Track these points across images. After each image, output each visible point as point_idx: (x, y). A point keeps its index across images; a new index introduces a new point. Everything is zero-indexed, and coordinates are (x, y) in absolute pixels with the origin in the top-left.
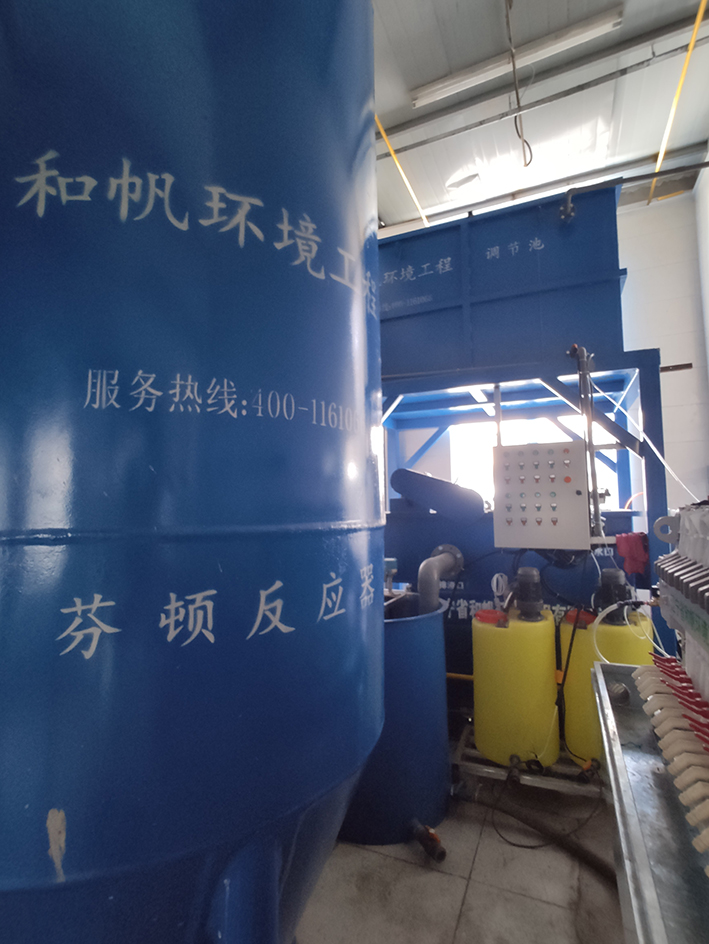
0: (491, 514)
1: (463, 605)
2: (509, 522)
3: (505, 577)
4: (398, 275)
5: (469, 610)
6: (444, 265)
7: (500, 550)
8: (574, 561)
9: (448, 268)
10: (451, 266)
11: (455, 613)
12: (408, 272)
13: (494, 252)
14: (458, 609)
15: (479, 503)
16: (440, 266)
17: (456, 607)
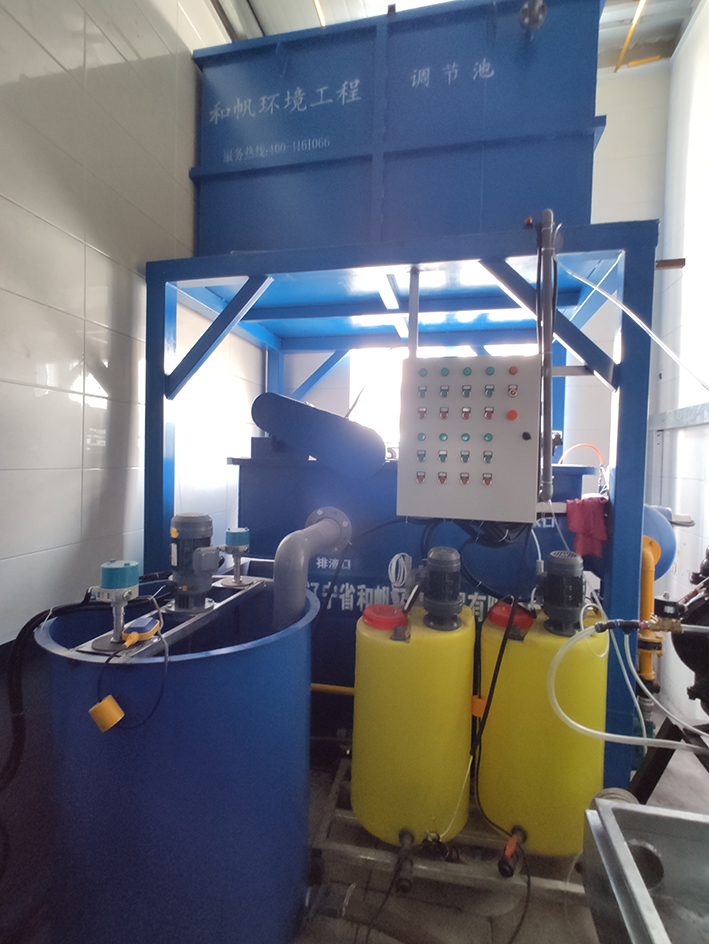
0: (393, 465)
1: (348, 592)
2: (421, 478)
3: (409, 559)
4: (281, 101)
5: (356, 598)
6: (349, 90)
7: (403, 519)
8: (508, 537)
9: (354, 97)
10: (358, 94)
11: (337, 603)
12: (297, 98)
13: (422, 76)
14: (342, 597)
15: (378, 449)
16: (343, 92)
17: (339, 593)
